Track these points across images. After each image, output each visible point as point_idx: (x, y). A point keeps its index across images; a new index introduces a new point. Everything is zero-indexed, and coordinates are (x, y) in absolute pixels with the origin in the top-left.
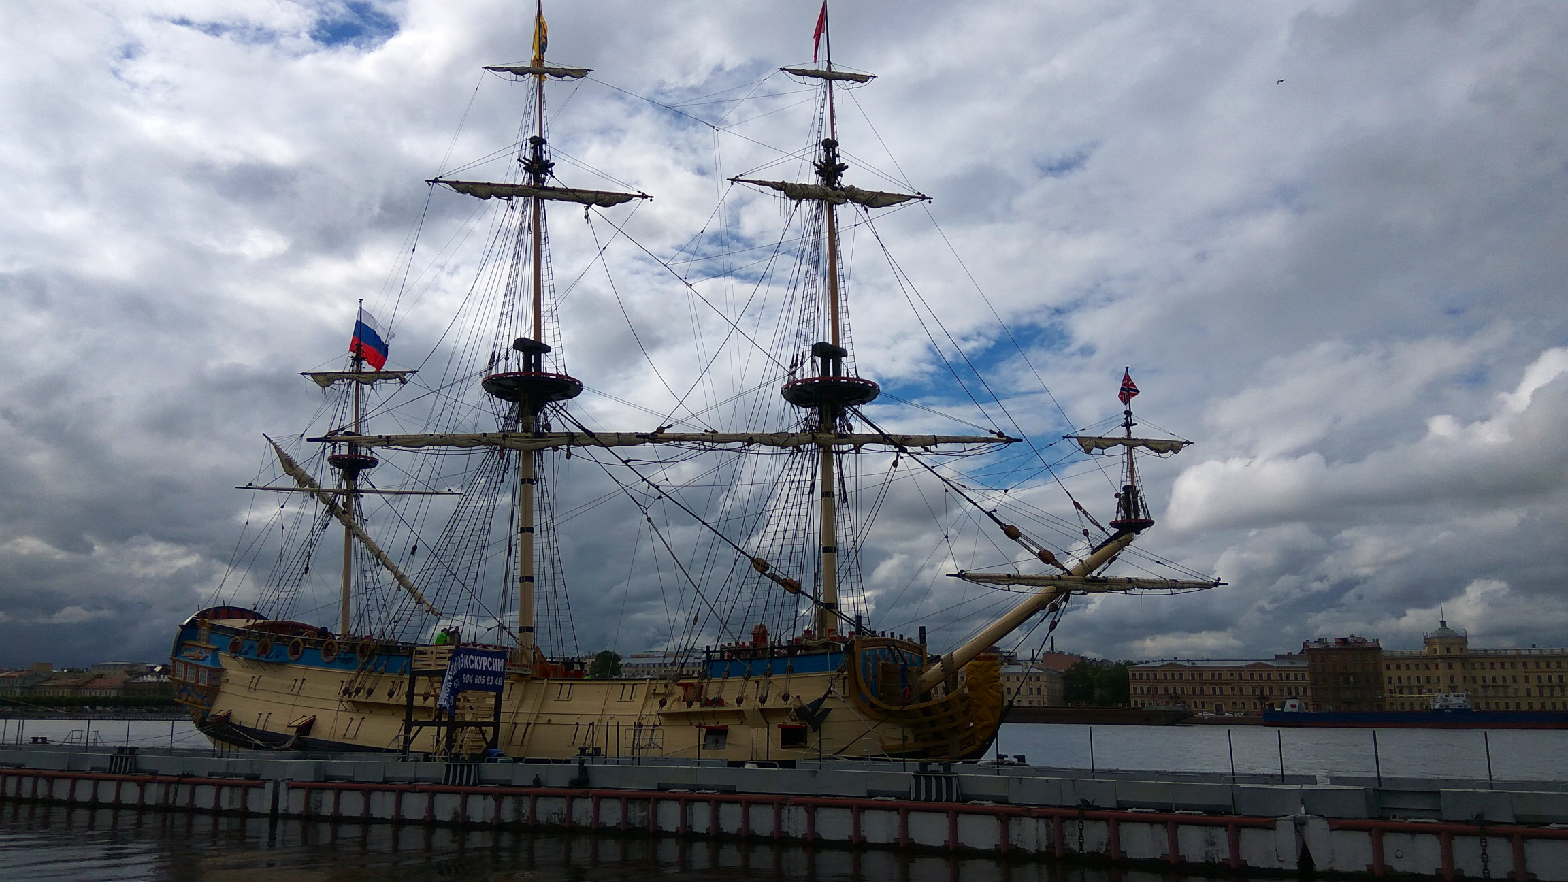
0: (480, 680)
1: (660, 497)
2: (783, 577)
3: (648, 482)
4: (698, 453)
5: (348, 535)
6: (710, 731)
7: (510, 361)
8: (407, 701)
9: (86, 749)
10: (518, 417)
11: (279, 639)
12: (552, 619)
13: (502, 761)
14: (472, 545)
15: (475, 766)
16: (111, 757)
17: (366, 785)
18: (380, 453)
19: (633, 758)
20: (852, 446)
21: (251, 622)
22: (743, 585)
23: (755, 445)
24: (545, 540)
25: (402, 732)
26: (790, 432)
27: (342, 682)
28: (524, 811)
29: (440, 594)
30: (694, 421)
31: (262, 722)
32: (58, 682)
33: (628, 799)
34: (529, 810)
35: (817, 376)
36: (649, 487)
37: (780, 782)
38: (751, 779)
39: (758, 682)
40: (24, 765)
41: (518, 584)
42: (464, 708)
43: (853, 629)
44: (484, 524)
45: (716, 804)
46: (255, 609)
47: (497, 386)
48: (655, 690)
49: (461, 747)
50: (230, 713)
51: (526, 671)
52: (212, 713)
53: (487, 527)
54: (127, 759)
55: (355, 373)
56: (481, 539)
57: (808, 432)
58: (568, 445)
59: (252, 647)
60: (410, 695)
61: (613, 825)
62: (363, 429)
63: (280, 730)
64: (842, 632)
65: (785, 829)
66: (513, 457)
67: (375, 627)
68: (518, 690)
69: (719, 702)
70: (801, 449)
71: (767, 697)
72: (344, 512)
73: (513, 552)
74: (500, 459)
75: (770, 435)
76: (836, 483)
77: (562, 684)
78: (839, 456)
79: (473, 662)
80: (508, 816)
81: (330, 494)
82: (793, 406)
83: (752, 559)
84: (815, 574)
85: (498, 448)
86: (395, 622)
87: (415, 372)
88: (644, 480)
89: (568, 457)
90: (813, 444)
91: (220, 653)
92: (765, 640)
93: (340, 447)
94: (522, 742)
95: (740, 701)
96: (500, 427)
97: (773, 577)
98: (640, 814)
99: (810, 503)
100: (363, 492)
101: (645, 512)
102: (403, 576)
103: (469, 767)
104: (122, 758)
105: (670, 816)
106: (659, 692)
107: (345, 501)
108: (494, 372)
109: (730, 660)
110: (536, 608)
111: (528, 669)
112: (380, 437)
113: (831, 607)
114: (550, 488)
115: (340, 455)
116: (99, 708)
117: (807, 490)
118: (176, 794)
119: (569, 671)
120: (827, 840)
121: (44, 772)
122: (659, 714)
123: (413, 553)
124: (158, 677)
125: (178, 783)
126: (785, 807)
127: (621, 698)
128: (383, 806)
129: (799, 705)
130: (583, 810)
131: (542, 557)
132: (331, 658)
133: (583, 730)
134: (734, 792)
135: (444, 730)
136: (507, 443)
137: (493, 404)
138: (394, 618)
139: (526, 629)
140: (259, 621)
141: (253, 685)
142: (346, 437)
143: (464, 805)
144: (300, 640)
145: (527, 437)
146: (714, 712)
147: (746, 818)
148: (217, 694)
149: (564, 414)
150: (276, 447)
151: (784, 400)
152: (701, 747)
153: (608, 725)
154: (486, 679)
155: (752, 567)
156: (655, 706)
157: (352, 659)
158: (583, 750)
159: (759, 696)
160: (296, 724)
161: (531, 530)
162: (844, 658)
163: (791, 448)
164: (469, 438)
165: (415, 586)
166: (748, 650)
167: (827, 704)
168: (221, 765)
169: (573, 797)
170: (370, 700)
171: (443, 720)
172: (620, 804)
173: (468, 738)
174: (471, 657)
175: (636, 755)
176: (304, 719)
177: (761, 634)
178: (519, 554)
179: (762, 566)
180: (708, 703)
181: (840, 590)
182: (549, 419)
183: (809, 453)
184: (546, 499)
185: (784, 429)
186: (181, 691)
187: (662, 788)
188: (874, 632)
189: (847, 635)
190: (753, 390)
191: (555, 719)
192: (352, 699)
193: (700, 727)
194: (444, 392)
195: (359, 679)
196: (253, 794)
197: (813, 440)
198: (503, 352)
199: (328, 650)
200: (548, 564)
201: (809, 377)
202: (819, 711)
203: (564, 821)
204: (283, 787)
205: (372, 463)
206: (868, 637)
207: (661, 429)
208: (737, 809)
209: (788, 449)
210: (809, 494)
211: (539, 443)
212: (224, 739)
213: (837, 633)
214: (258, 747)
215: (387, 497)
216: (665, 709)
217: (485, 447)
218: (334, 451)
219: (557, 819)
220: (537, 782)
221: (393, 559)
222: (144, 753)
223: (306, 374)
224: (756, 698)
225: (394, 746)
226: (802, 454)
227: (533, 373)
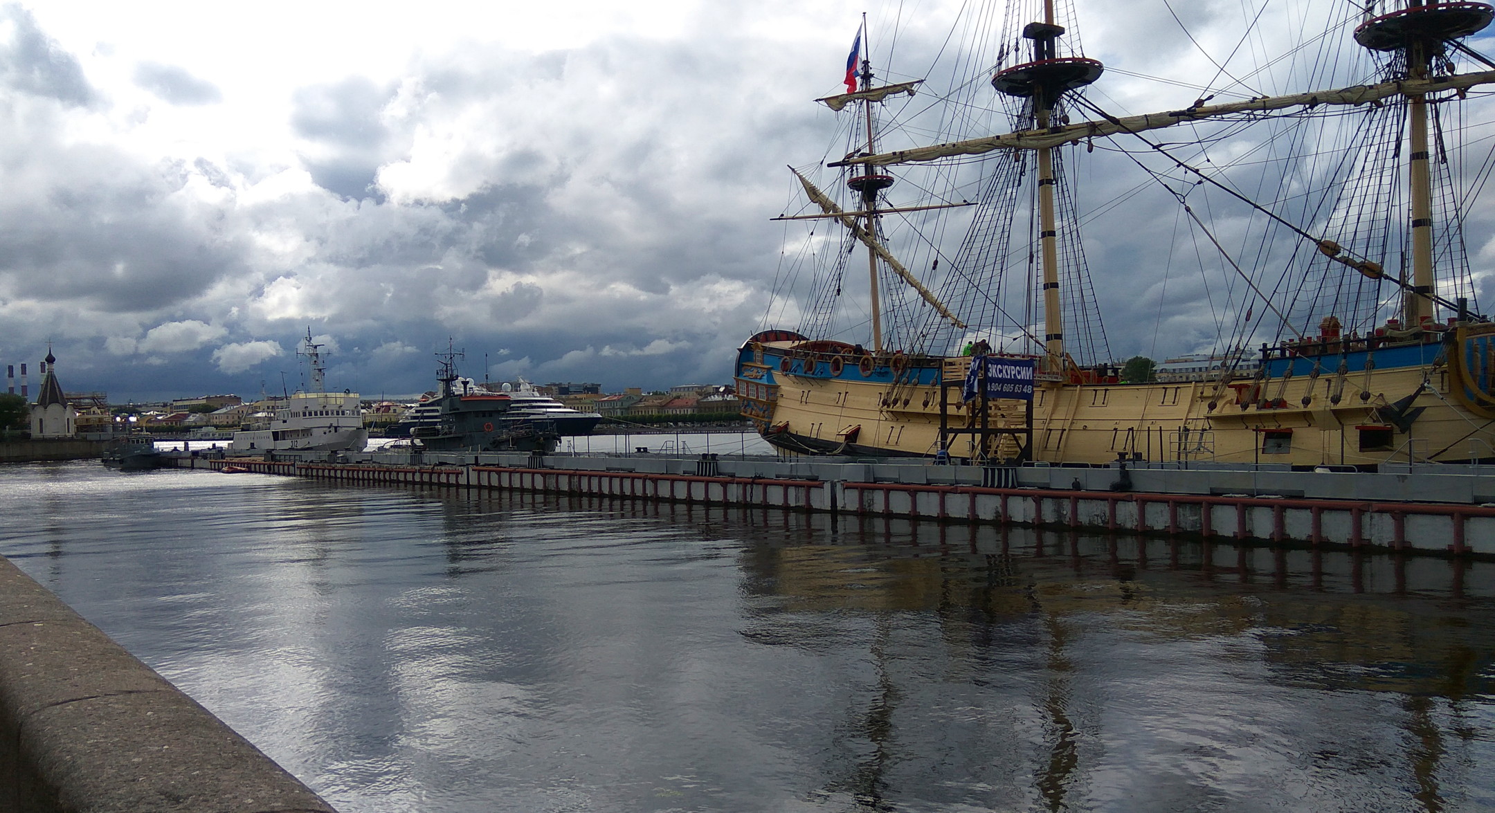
0: (1007, 388)
1: (1200, 182)
2: (1358, 260)
3: (1186, 167)
4: (1248, 125)
5: (872, 255)
6: (1270, 435)
7: (1020, 52)
8: (941, 410)
9: (678, 456)
10: (1032, 115)
11: (822, 357)
12: (1081, 325)
13: (1038, 466)
14: (992, 254)
15: (1012, 469)
16: (698, 463)
17: (912, 486)
18: (895, 171)
19: (1179, 463)
20: (1454, 91)
21: (796, 343)
22: (1307, 273)
23: (1320, 106)
24: (1068, 243)
25: (939, 439)
26: (1367, 84)
27: (881, 394)
28: (1065, 513)
29: (963, 306)
30: (1238, 89)
31: (814, 431)
32: (647, 403)
33: (1177, 503)
34: (1070, 512)
35: (1404, 8)
36: (1186, 173)
37: (1358, 488)
38: (1321, 485)
39: (1329, 380)
40: (634, 469)
41: (1042, 293)
42: (996, 416)
43: (1455, 315)
44: (1003, 231)
45: (1280, 510)
46: (798, 331)
47: (1008, 82)
48: (1202, 393)
49: (996, 452)
50: (787, 425)
51: (1057, 378)
52: (773, 424)
53: (1006, 234)
54: (710, 463)
55: (865, 92)
56: (1001, 248)
57: (1391, 81)
58: (1089, 137)
59: (799, 365)
60: (944, 405)
61: (1161, 528)
62: (877, 149)
63: (832, 438)
64: (1439, 320)
65: (1366, 536)
66: (1029, 158)
67: (905, 344)
68: (1050, 397)
69: (1281, 403)
70: (1382, 103)
71: (1340, 396)
72: (867, 234)
73: (1035, 259)
74: (1016, 161)
75: (1340, 91)
76: (1431, 141)
77: (1096, 391)
78: (1436, 106)
79: (1001, 371)
80: (1049, 516)
81: (853, 218)
82: (1370, 52)
83: (1318, 243)
84: (1402, 253)
85: (1013, 150)
86: (923, 336)
87: (922, 81)
88: (1180, 164)
89: (1090, 150)
90: (1399, 95)
91: (773, 371)
92: (1336, 333)
93: (857, 169)
94: (1058, 447)
95: (1306, 402)
96: (1014, 127)
97: (1346, 261)
98: (1191, 518)
99: (1395, 169)
100: (882, 212)
101: (1182, 201)
102: (926, 292)
103: (1007, 471)
104: (706, 463)
105: (1226, 521)
106: (1208, 395)
107: (866, 222)
108: (1003, 68)
109: (1293, 357)
110: (1062, 315)
111: (1059, 377)
112: (894, 153)
113: (1425, 291)
114: (1071, 185)
115: (858, 178)
116: (680, 424)
117: (1391, 153)
118: (752, 492)
119: (1103, 377)
120: (1420, 549)
121: (649, 476)
122: (1208, 418)
123: (934, 268)
124: (723, 396)
125: (752, 483)
126: (1366, 513)
127: (1163, 403)
128: (929, 505)
129: (1383, 404)
130: (1127, 513)
131: (1065, 261)
132: (869, 372)
133: (1121, 436)
134: (1302, 497)
135: (978, 437)
136: (1022, 143)
137: (1004, 102)
138: (922, 332)
139: (1054, 337)
140: (802, 342)
141: (804, 399)
142: (862, 159)
143: (1005, 505)
144: (840, 358)
145: (1043, 134)
146: (1274, 415)
147: (1318, 524)
148: (774, 408)
149: (1083, 101)
150: (800, 177)
151: (1358, 45)
152: (1260, 452)
153: (1149, 430)
154: (1014, 387)
155: (1319, 252)
156: (1203, 410)
157: (887, 373)
158: (1122, 455)
159: (1330, 396)
160: (844, 432)
161: (1053, 234)
162: (1444, 349)
163: (1369, 104)
164: (982, 143)
165: (939, 300)
166: (1316, 346)
167: (1419, 402)
168: (785, 469)
169: (1116, 501)
170: (906, 410)
171: (976, 427)
172: (1167, 508)
173: (1003, 444)
174: (999, 366)
175: (1183, 459)
176: (851, 428)
177: (1331, 328)
178: (1041, 260)
179: (1332, 249)
180: (1268, 405)
181: (1435, 271)
182: (1066, 110)
183: (1393, 106)
184: (1068, 200)
185: (1359, 82)
186: (746, 406)
187: (1214, 493)
188: (1484, 317)
189: (1445, 323)
190: (1316, 39)
191: (1090, 425)
192: (890, 409)
193: (1257, 430)
194: (953, 97)
195: (896, 391)
196: (814, 493)
197: (1400, 89)
198: (1013, 43)
199: (866, 366)
200: (1073, 269)
201: (1392, 11)
202: (1409, 411)
203: (1108, 523)
204: (839, 487)
205: (887, 182)
206: (1474, 324)
207: (1199, 103)
208: (1306, 516)
209: (1364, 105)
210: (1393, 158)
211: (1056, 139)
212: (785, 447)
213: (1433, 321)
214: (813, 454)
215: (904, 214)
216: (1215, 412)
217: (999, 150)
218: (852, 175)
219: (1100, 521)
220: (1077, 486)
221: (915, 274)
222: (722, 459)
223: (820, 100)
224: (1327, 398)
225: (933, 452)
226: (1383, 110)
227: (1046, 61)
